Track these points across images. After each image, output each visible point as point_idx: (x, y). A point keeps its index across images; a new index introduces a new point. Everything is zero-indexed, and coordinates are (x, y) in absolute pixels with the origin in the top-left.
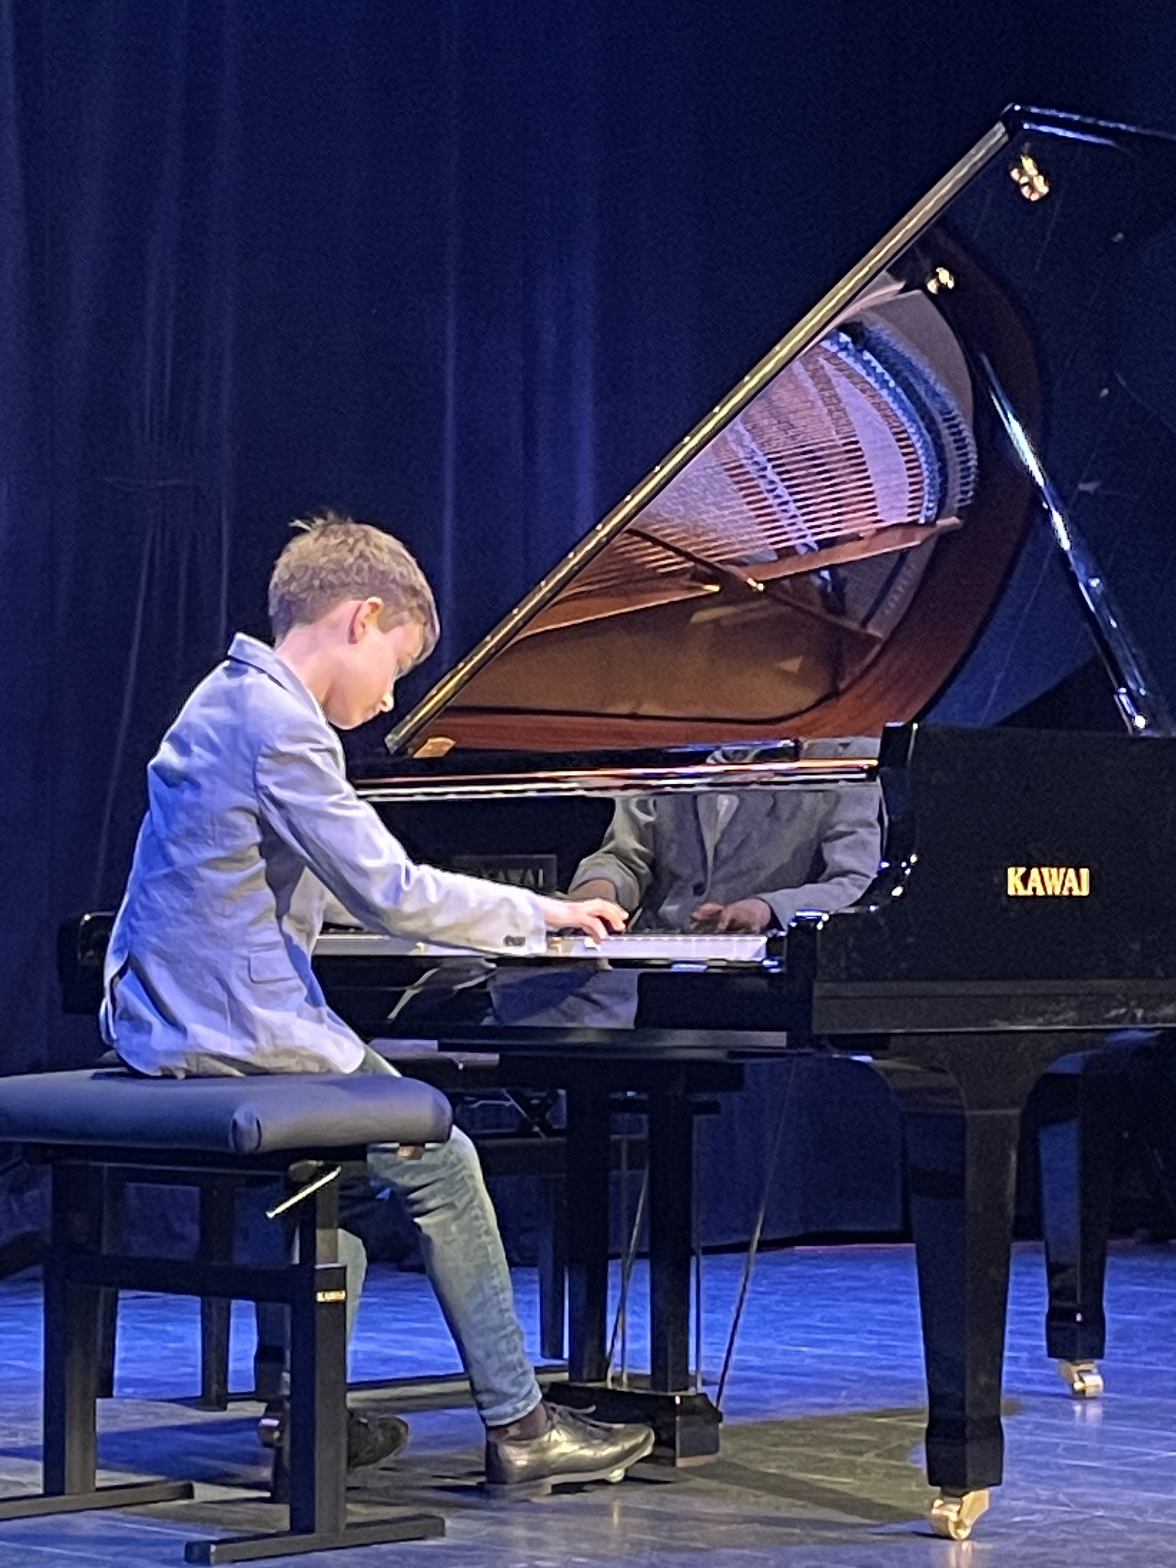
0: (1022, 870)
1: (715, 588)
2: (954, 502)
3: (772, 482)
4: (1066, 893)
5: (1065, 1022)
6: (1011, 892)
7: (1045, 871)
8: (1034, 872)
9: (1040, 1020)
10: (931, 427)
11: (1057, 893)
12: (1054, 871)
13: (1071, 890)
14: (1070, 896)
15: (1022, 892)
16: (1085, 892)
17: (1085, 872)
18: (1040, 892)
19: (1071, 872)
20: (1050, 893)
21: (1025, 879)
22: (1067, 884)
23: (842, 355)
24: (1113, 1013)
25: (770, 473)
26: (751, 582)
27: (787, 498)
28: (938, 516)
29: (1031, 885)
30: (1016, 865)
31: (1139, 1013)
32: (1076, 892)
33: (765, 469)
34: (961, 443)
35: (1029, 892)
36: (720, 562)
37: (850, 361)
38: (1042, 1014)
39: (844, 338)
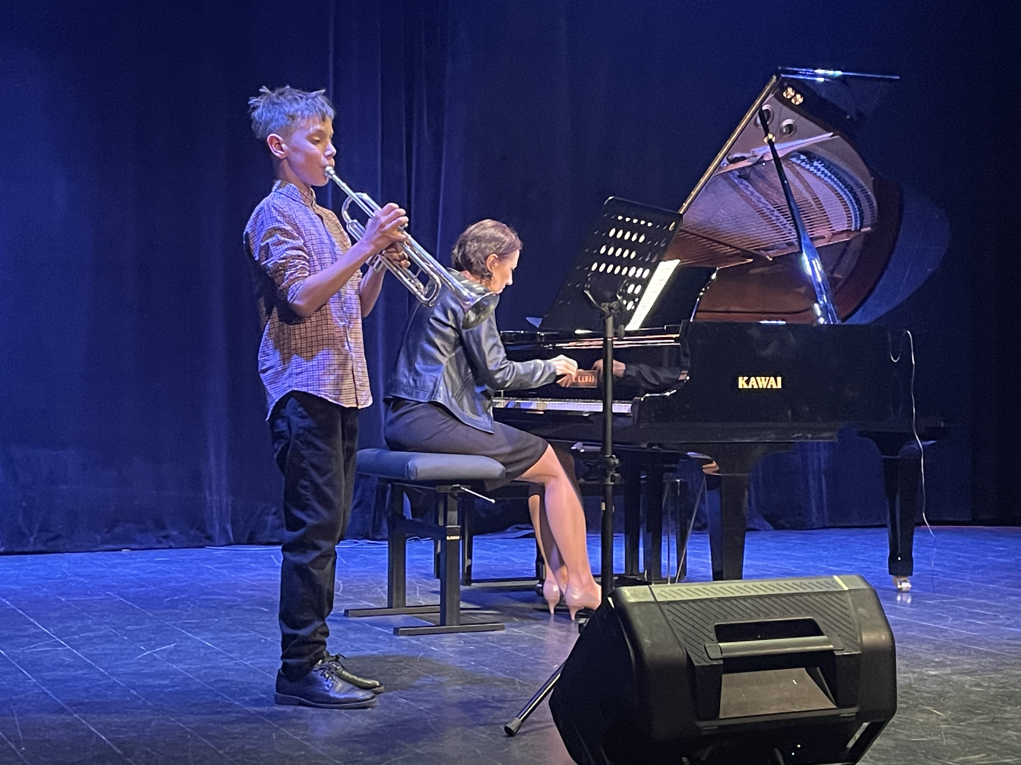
0: (746, 378)
1: (751, 260)
2: (867, 221)
3: (777, 216)
4: (769, 387)
5: (770, 439)
6: (740, 386)
7: (758, 378)
8: (753, 379)
9: (757, 438)
10: (851, 191)
11: (765, 387)
12: (763, 378)
13: (772, 386)
14: (772, 389)
15: (746, 386)
16: (780, 386)
17: (779, 379)
18: (756, 387)
19: (772, 379)
20: (761, 387)
21: (748, 382)
22: (770, 384)
23: (803, 164)
24: (795, 435)
25: (776, 213)
26: (768, 257)
27: (785, 222)
28: (861, 227)
29: (751, 384)
30: (743, 376)
31: (809, 436)
32: (774, 387)
33: (773, 211)
34: (868, 197)
35: (750, 387)
36: (755, 250)
37: (808, 167)
38: (758, 436)
39: (803, 157)
